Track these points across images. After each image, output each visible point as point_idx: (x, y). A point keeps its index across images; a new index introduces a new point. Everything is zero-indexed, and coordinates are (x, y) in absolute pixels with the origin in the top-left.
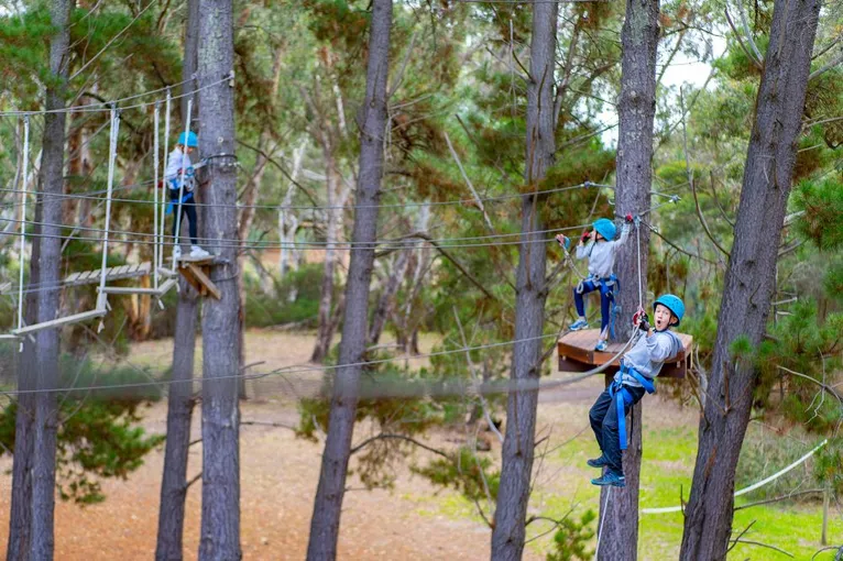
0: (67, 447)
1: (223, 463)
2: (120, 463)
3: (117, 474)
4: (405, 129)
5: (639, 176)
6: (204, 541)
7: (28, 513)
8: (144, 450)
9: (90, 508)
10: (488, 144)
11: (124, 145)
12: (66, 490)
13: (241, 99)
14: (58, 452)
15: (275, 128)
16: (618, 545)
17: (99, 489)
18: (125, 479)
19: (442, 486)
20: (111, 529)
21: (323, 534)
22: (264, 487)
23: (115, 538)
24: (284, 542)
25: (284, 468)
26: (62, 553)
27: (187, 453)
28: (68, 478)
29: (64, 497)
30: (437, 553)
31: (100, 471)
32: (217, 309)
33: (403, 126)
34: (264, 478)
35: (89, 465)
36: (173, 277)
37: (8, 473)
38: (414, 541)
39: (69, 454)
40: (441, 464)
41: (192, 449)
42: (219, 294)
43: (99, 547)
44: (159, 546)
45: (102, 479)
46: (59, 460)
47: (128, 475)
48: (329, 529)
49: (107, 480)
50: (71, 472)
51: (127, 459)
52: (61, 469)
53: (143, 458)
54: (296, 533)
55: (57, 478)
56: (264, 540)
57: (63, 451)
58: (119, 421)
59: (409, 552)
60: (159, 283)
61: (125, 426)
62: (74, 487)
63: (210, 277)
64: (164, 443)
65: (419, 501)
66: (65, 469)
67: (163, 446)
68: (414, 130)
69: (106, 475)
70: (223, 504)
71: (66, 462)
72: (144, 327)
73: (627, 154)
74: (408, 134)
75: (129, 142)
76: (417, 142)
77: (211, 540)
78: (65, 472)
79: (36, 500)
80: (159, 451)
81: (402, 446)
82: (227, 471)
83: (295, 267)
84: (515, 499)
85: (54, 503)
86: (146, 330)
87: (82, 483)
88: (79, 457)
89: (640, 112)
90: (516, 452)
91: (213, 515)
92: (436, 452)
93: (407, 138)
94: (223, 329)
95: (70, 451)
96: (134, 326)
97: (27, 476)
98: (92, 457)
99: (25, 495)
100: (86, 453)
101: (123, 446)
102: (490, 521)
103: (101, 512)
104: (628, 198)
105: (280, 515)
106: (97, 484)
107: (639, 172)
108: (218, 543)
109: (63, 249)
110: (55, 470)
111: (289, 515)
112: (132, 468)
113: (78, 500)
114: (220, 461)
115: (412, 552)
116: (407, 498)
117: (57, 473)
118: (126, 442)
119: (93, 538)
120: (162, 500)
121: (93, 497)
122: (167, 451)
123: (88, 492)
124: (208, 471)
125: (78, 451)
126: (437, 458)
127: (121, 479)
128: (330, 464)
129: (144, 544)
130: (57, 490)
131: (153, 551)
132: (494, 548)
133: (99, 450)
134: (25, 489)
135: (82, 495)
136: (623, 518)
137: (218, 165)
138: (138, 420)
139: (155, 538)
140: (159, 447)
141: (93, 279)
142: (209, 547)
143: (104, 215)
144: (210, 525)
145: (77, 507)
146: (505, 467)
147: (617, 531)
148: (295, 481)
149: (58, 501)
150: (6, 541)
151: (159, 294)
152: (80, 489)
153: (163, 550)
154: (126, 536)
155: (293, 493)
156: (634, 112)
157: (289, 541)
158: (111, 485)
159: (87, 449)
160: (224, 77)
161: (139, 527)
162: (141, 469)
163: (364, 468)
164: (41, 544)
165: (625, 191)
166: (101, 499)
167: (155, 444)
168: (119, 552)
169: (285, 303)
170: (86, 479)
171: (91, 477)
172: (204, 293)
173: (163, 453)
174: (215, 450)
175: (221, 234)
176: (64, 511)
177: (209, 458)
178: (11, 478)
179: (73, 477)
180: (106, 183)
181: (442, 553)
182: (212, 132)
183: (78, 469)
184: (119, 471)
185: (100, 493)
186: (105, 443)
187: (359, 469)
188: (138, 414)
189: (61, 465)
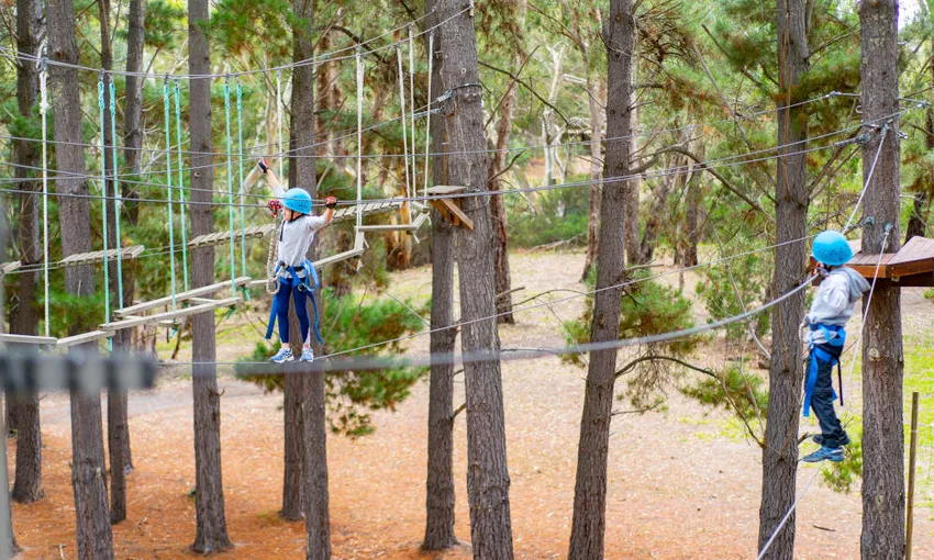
0: (334, 381)
1: (485, 391)
2: (387, 396)
3: (385, 406)
4: (656, 39)
5: (885, 83)
6: (471, 468)
7: (301, 446)
8: (410, 382)
9: (361, 439)
10: (738, 53)
11: (372, 74)
12: (337, 423)
13: (486, 21)
14: (327, 387)
15: (522, 47)
16: (883, 458)
17: (369, 422)
18: (394, 410)
19: (712, 406)
20: (383, 461)
21: (592, 459)
22: (535, 415)
23: (387, 471)
24: (557, 469)
25: (556, 394)
26: (336, 486)
27: (452, 382)
28: (337, 411)
29: (335, 430)
30: (718, 476)
31: (369, 404)
32: (470, 238)
33: (653, 36)
34: (535, 405)
35: (358, 398)
36: (425, 211)
37: (280, 408)
38: (693, 465)
39: (337, 389)
40: (709, 384)
41: (456, 378)
42: (470, 224)
43: (373, 480)
44: (429, 476)
45: (370, 412)
46: (328, 394)
47: (397, 406)
48: (597, 453)
49: (377, 413)
50: (340, 405)
51: (395, 391)
52: (329, 402)
53: (410, 389)
54: (569, 461)
55: (327, 412)
56: (536, 468)
57: (332, 386)
58: (384, 353)
59: (688, 477)
60: (413, 217)
61: (391, 357)
62: (344, 419)
63: (462, 208)
64: (429, 373)
65: (699, 424)
66: (334, 403)
67: (428, 377)
68: (666, 39)
69: (375, 407)
70: (488, 432)
71: (334, 396)
72: (406, 254)
73: (871, 61)
74: (660, 43)
75: (376, 71)
76: (670, 50)
77: (478, 467)
78: (334, 406)
79: (308, 434)
80: (424, 381)
81: (673, 367)
82: (489, 398)
83: (561, 180)
84: (785, 416)
85: (325, 435)
86: (408, 257)
87: (352, 416)
88: (347, 390)
89: (882, 17)
90: (784, 368)
91: (479, 442)
92: (703, 371)
93: (659, 47)
94: (477, 258)
95: (338, 384)
96: (396, 253)
97: (298, 411)
98: (359, 389)
99: (297, 428)
100: (353, 386)
101: (389, 378)
102: (761, 441)
103: (372, 445)
104: (875, 106)
105: (553, 442)
106: (366, 416)
107: (884, 79)
108: (486, 469)
109: (318, 187)
110: (324, 403)
111: (562, 442)
112: (400, 399)
113: (348, 433)
114: (482, 388)
115: (692, 477)
116: (685, 422)
117: (327, 406)
118: (392, 373)
119: (365, 471)
120: (430, 430)
121: (363, 429)
122: (431, 382)
123: (359, 425)
124: (471, 399)
125: (346, 385)
126: (704, 378)
127: (389, 409)
128: (595, 388)
129: (416, 475)
130: (327, 424)
131: (425, 481)
132: (765, 468)
133: (366, 383)
134: (297, 423)
135: (353, 428)
136: (886, 431)
137: (462, 96)
138: (402, 351)
139: (426, 469)
140: (424, 378)
141: (349, 216)
142: (477, 474)
143: (357, 148)
144: (476, 452)
145: (348, 440)
146: (772, 386)
147: (881, 445)
148: (567, 408)
149: (330, 436)
150: (282, 475)
151: (414, 229)
152: (350, 422)
153: (434, 480)
154: (398, 468)
155: (565, 420)
156: (876, 18)
157: (562, 468)
158: (380, 417)
159: (354, 382)
160: (465, 8)
161: (411, 459)
162: (408, 400)
163: (634, 392)
164: (315, 475)
165: (871, 99)
166: (371, 431)
167: (420, 375)
168: (391, 484)
169: (553, 220)
170: (355, 412)
171: (360, 410)
172: (457, 224)
173: (429, 383)
174: (476, 377)
175: (470, 164)
176: (335, 445)
177: (471, 386)
178: (282, 414)
179: (342, 409)
180: (357, 117)
181: (722, 476)
182: (455, 64)
183: (347, 402)
184: (388, 402)
185: (370, 425)
186: (372, 375)
187: (629, 393)
188: (401, 345)
189: (331, 399)
